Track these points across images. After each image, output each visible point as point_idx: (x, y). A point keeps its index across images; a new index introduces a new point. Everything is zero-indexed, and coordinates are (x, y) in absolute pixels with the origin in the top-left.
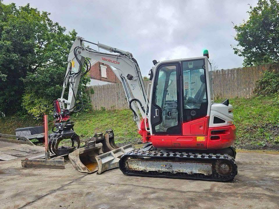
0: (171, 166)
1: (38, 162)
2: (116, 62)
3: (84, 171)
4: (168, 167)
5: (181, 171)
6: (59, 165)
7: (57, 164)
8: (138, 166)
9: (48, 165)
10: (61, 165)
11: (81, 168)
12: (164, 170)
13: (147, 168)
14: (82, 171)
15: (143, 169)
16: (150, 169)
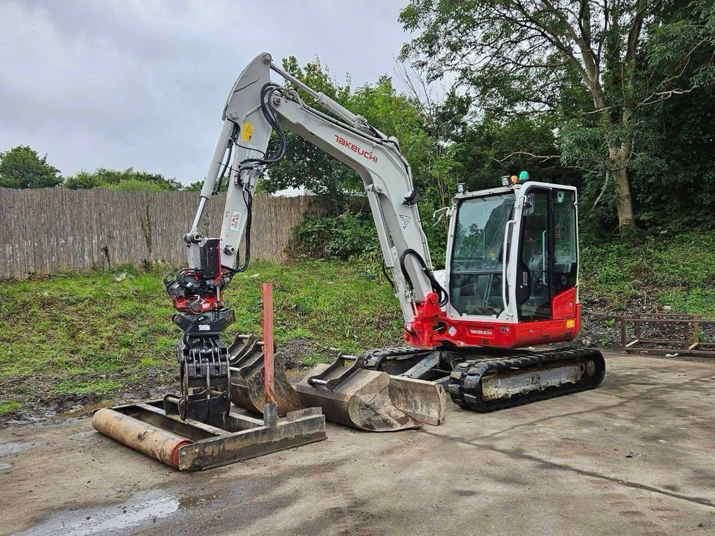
0: (539, 378)
1: (245, 438)
2: (369, 156)
3: (404, 427)
4: (535, 380)
5: (550, 384)
6: (311, 432)
7: (306, 431)
8: (496, 390)
9: (278, 440)
10: (317, 431)
11: (393, 421)
12: (530, 387)
13: (509, 390)
14: (399, 427)
15: (504, 393)
16: (513, 390)
